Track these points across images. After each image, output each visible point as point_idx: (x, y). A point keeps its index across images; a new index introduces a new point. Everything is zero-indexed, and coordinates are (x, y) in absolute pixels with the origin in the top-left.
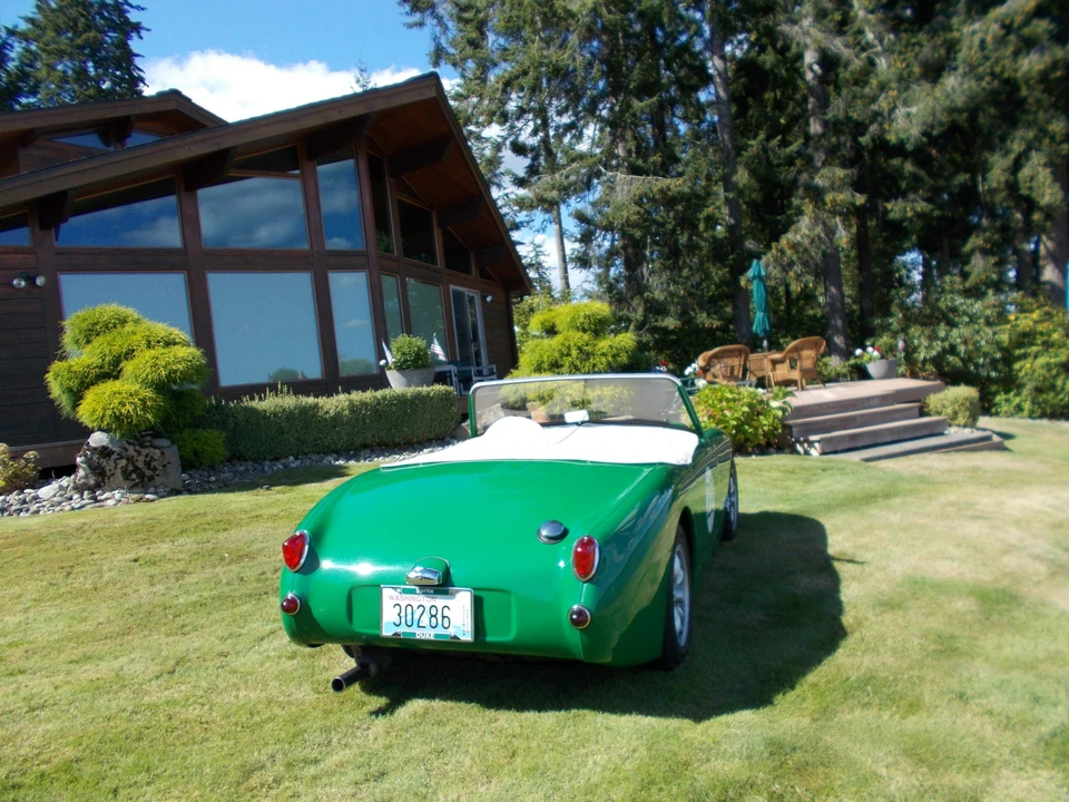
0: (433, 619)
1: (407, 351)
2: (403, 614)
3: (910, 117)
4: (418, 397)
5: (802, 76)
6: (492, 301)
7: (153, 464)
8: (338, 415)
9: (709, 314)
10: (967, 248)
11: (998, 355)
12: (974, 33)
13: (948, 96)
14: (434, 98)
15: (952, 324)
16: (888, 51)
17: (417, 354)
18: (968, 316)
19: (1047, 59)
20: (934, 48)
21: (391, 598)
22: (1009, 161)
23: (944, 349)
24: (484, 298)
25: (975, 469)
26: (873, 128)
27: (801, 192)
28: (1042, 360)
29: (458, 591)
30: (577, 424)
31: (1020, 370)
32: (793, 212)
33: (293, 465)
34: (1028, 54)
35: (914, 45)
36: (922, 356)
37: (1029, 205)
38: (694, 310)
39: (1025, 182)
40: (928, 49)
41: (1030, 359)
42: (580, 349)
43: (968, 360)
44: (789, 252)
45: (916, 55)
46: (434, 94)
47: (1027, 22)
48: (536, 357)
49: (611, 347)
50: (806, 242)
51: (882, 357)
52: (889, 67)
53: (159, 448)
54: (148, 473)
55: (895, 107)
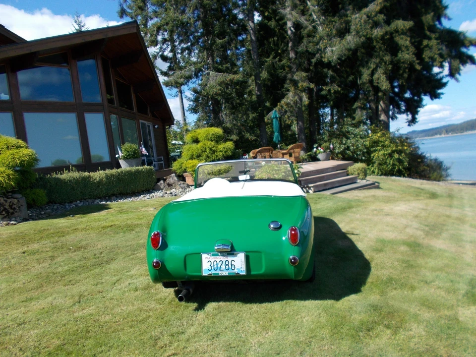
0: (227, 266)
1: (130, 150)
2: (212, 265)
3: (333, 51)
4: (137, 171)
5: (286, 32)
6: (158, 128)
7: (14, 206)
8: (101, 180)
9: (250, 134)
10: (354, 107)
11: (365, 151)
12: (356, 18)
13: (348, 44)
14: (136, 33)
15: (348, 138)
16: (322, 24)
17: (134, 152)
18: (353, 135)
19: (384, 30)
20: (341, 24)
21: (206, 258)
22: (369, 72)
23: (345, 148)
24: (154, 126)
25: (374, 196)
26: (318, 55)
27: (288, 81)
28: (382, 152)
29: (238, 253)
30: (244, 181)
31: (373, 157)
32: (284, 90)
33: (80, 205)
34: (377, 28)
35: (332, 22)
36: (337, 151)
37: (377, 89)
38: (244, 132)
39: (376, 80)
40: (338, 23)
41: (377, 152)
42: (210, 149)
43: (354, 152)
44: (285, 107)
45: (334, 26)
46: (135, 31)
47: (376, 16)
48: (190, 153)
49: (224, 148)
50: (292, 103)
51: (324, 152)
52: (323, 30)
53: (16, 199)
54: (11, 211)
55: (326, 47)
